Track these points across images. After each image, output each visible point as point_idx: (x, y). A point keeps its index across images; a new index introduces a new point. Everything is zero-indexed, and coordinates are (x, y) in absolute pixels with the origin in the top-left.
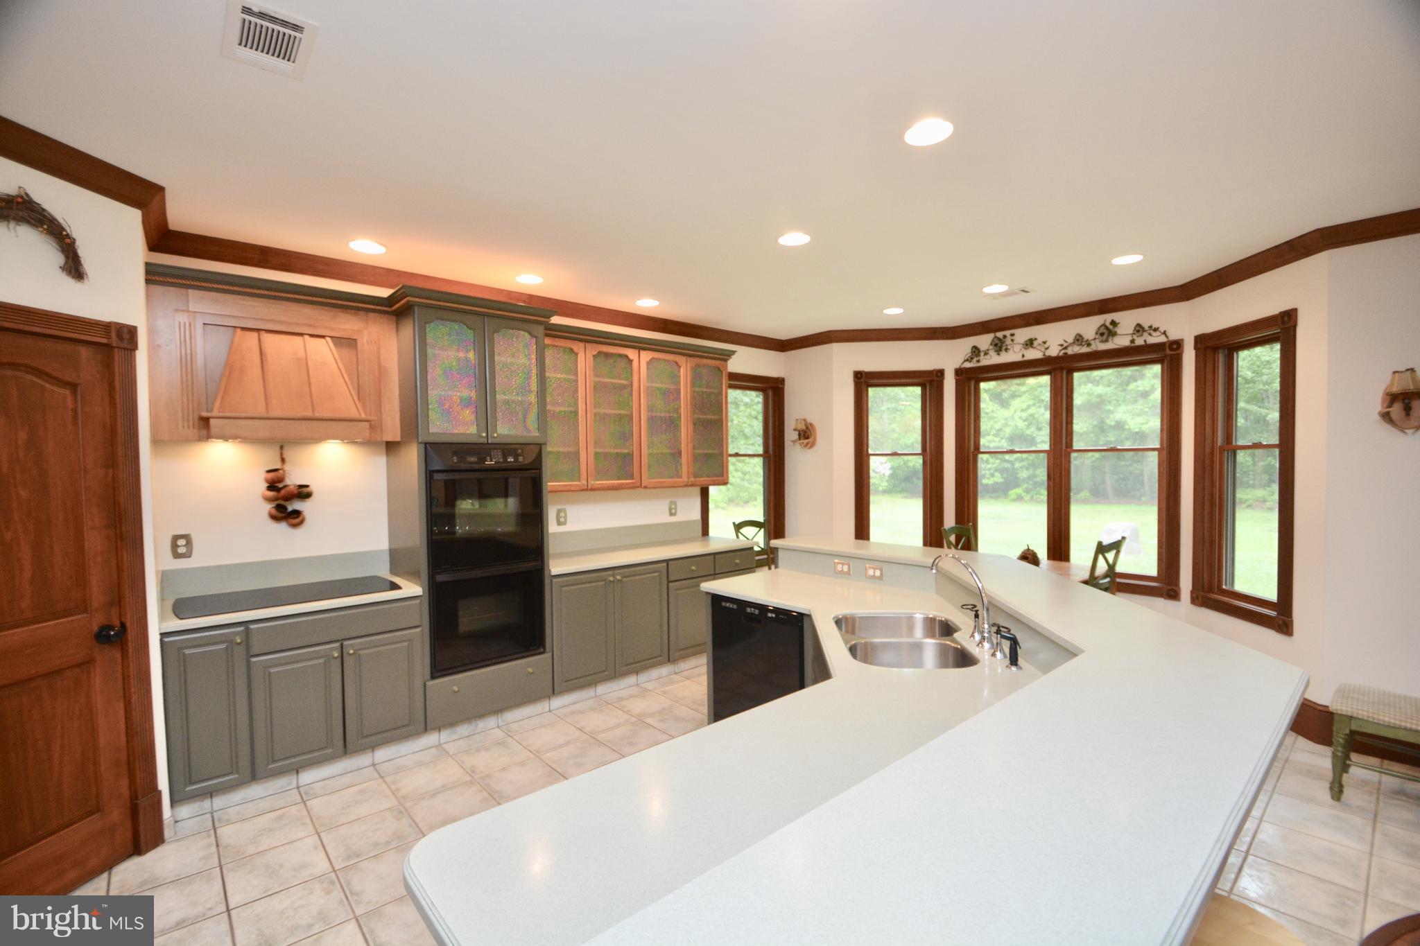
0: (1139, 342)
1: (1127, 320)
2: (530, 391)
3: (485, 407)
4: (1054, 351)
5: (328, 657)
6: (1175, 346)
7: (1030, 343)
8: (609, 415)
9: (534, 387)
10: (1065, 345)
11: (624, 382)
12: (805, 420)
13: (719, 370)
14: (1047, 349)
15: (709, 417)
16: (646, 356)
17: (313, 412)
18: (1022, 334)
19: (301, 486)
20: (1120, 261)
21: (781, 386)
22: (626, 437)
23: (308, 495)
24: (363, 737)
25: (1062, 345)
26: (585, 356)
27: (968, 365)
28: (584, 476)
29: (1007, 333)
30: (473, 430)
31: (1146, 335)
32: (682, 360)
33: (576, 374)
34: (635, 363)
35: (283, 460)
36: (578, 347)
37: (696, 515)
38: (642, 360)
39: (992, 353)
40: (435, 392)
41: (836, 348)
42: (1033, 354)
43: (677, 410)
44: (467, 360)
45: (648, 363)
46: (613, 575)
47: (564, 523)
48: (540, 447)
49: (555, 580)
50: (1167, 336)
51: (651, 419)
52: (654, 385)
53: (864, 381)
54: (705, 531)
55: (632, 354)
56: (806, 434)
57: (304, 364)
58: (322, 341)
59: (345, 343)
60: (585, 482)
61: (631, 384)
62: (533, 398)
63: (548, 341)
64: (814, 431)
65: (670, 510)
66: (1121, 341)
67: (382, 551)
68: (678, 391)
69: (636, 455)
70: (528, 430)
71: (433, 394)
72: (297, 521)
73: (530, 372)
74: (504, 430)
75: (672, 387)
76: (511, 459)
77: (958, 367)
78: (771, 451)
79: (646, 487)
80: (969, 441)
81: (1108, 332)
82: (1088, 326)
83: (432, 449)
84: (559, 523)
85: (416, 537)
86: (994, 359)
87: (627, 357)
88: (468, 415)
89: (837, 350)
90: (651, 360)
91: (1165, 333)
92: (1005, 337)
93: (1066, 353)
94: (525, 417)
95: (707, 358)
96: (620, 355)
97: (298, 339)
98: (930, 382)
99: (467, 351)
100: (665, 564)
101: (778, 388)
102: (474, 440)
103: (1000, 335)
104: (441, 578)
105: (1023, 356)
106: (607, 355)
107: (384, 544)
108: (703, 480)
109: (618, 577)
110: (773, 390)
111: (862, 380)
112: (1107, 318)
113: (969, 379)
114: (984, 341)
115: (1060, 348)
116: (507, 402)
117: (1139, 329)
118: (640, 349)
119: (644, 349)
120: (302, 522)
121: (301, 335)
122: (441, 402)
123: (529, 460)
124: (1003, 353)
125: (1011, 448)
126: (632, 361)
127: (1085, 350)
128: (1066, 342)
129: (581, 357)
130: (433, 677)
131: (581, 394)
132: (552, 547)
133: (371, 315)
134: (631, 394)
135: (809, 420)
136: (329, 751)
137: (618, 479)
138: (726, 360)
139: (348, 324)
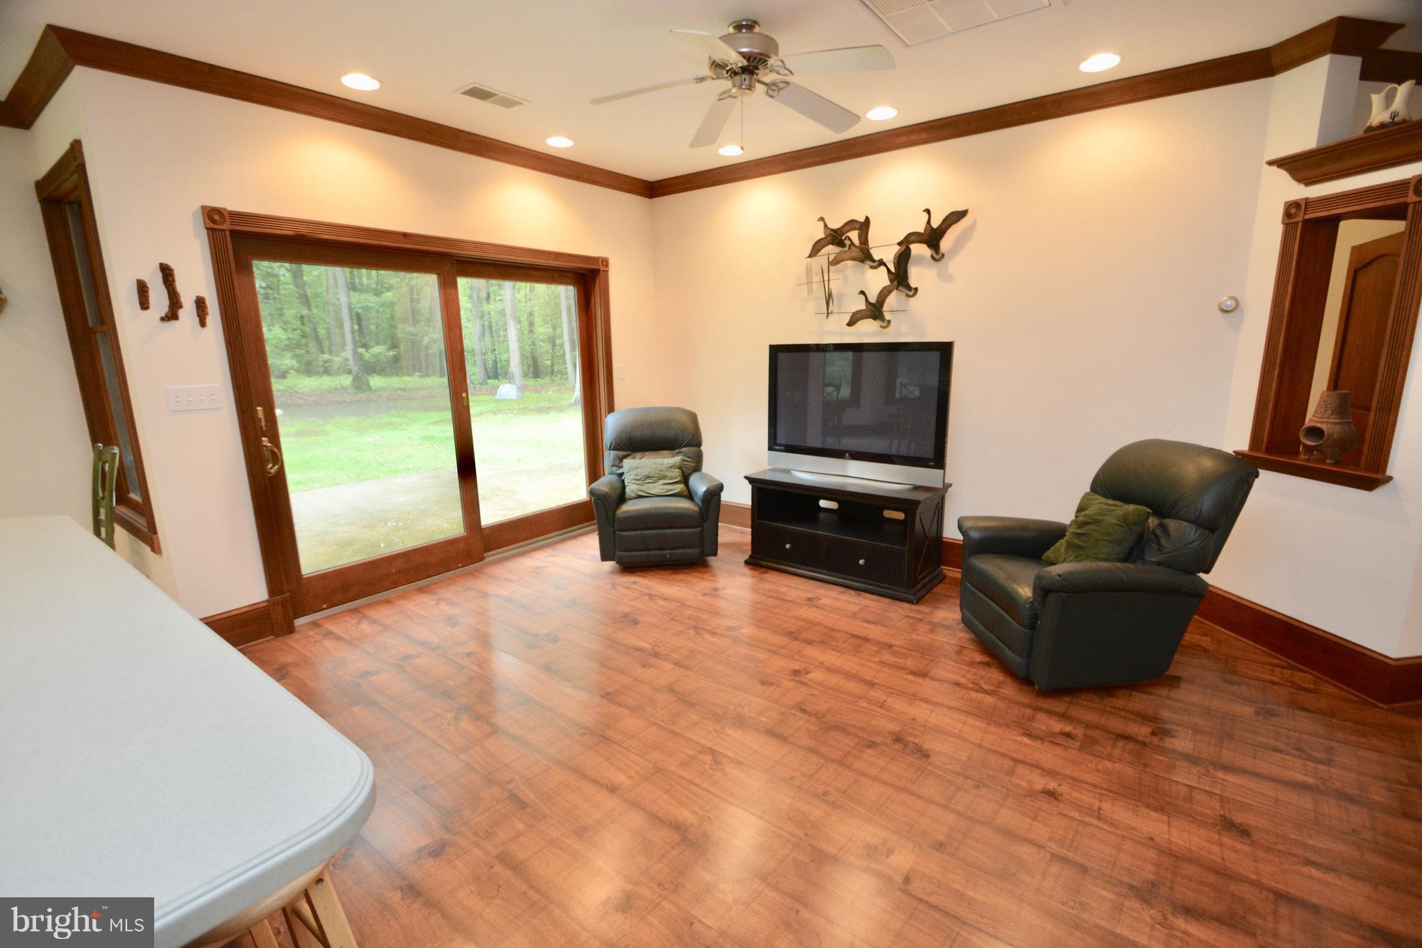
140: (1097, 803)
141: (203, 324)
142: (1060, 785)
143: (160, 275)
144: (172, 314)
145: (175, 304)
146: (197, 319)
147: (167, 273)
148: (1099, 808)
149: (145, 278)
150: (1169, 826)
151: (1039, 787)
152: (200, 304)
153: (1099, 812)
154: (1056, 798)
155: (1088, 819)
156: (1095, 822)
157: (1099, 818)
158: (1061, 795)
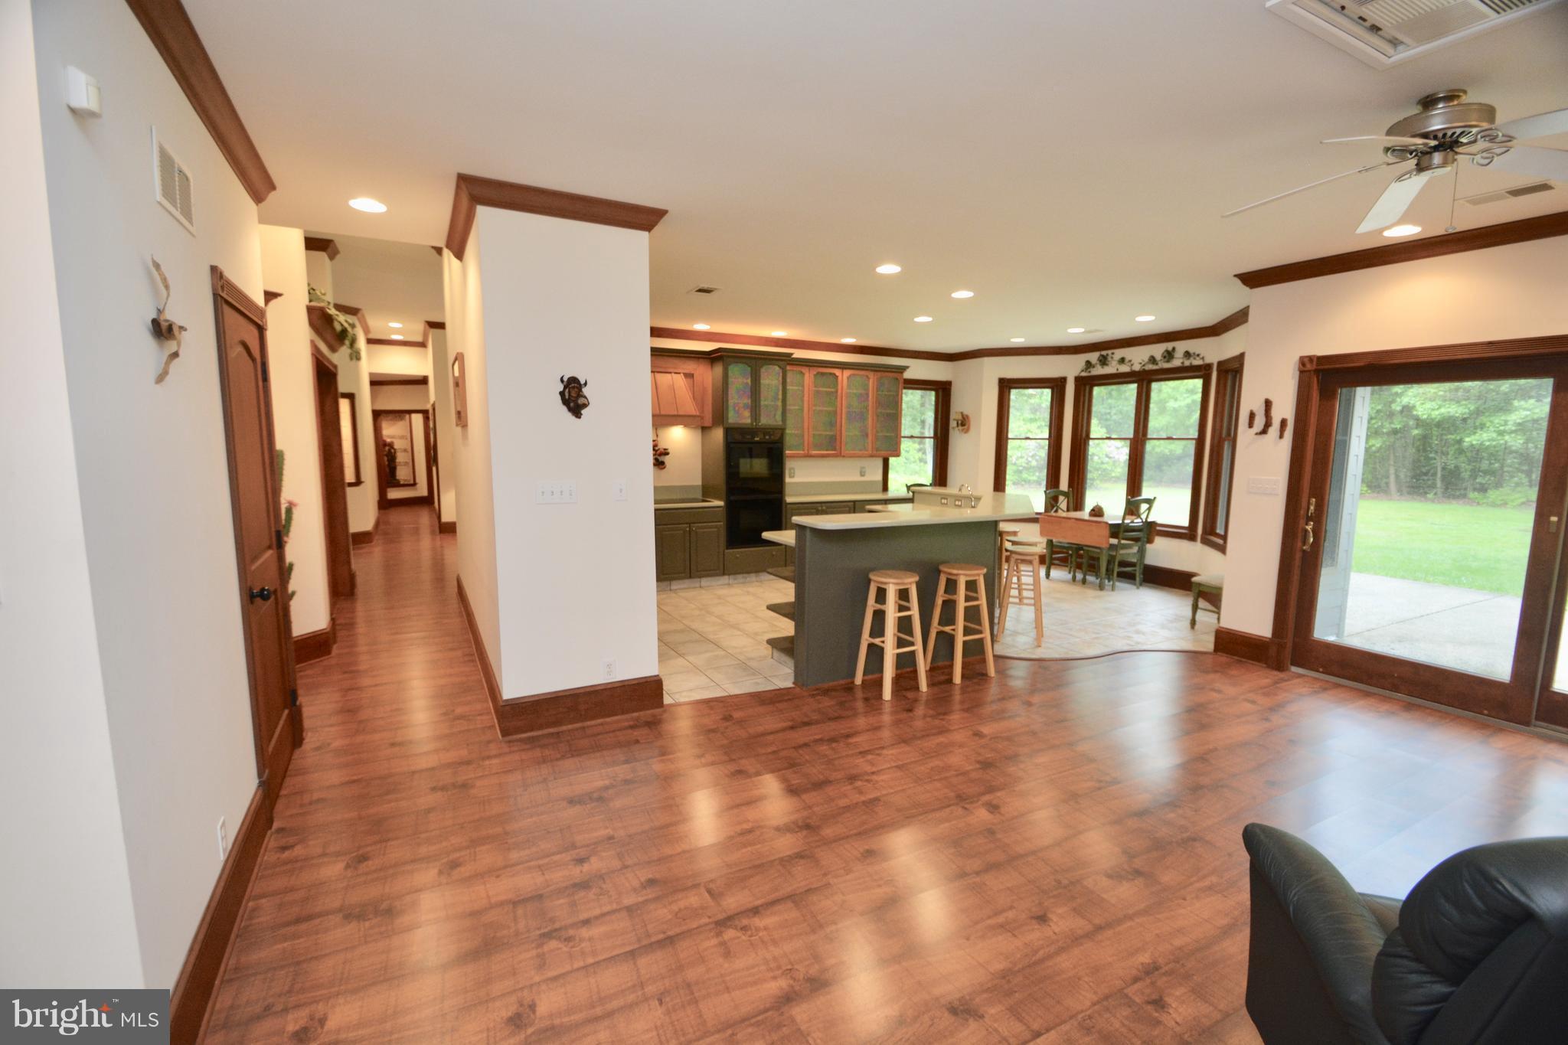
0: (1187, 363)
1: (1181, 346)
2: (778, 399)
3: (755, 408)
4: (1137, 368)
5: (685, 531)
6: (1207, 368)
7: (1122, 361)
8: (822, 411)
9: (780, 397)
10: (1143, 363)
11: (833, 390)
12: (962, 413)
13: (897, 379)
14: (1132, 365)
15: (888, 411)
16: (847, 373)
17: (678, 411)
18: (1119, 353)
19: (665, 449)
20: (1140, 319)
21: (948, 387)
22: (832, 424)
23: (668, 454)
24: (698, 571)
25: (1141, 363)
26: (809, 376)
27: (1084, 374)
28: (806, 448)
29: (1110, 352)
30: (749, 421)
31: (1192, 358)
32: (871, 375)
33: (803, 386)
34: (840, 378)
35: (657, 436)
36: (805, 370)
37: (879, 477)
38: (843, 376)
39: (1099, 367)
40: (732, 401)
41: (987, 360)
42: (1125, 369)
43: (866, 408)
44: (747, 383)
45: (848, 378)
46: (822, 507)
47: (793, 477)
48: (782, 430)
49: (788, 506)
50: (1203, 361)
51: (848, 413)
52: (851, 391)
53: (1006, 386)
54: (885, 488)
55: (837, 372)
56: (964, 422)
57: (672, 388)
58: (679, 375)
59: (689, 376)
60: (806, 452)
61: (837, 392)
62: (780, 403)
63: (788, 368)
64: (969, 421)
65: (861, 472)
66: (1176, 363)
67: (697, 486)
68: (867, 394)
69: (838, 437)
70: (776, 421)
71: (731, 402)
72: (661, 467)
73: (778, 390)
74: (765, 421)
75: (863, 392)
76: (767, 437)
77: (1077, 375)
78: (939, 435)
79: (844, 456)
80: (1082, 430)
81: (1169, 355)
82: (1157, 350)
83: (728, 431)
84: (790, 477)
85: (720, 479)
86: (1099, 371)
87: (835, 374)
88: (747, 413)
89: (988, 362)
90: (850, 376)
91: (1203, 358)
92: (1107, 355)
93: (1144, 369)
94: (775, 415)
95: (888, 372)
96: (831, 374)
97: (669, 376)
98: (1057, 386)
99: (747, 379)
100: (852, 503)
101: (946, 388)
102: (750, 426)
103: (1104, 353)
104: (732, 498)
105: (1117, 370)
106: (823, 374)
107: (699, 483)
108: (884, 453)
109: (824, 508)
110: (943, 391)
111: (1005, 384)
112: (1169, 346)
113: (1085, 385)
114: (1094, 357)
115: (1140, 365)
116: (766, 406)
117: (1187, 355)
118: (843, 369)
119: (846, 369)
120: (664, 468)
121: (670, 373)
122: (735, 405)
123: (777, 438)
124: (1106, 367)
125: (1108, 436)
126: (837, 377)
127: (1155, 367)
128: (1143, 361)
129: (807, 375)
130: (727, 549)
131: (806, 398)
132: (788, 490)
133: (701, 360)
134: (836, 398)
135: (965, 413)
136: (683, 575)
137: (827, 450)
138: (902, 373)
139: (690, 366)
140: (547, 877)
141: (1281, 436)
142: (581, 872)
143: (1264, 405)
144: (1264, 432)
145: (1268, 424)
146: (1279, 433)
147: (1268, 404)
148: (543, 874)
149: (1255, 411)
150: (488, 897)
151: (593, 859)
152: (1284, 423)
153: (542, 870)
154: (577, 860)
155: (546, 861)
156: (541, 862)
157: (539, 867)
158: (575, 865)
